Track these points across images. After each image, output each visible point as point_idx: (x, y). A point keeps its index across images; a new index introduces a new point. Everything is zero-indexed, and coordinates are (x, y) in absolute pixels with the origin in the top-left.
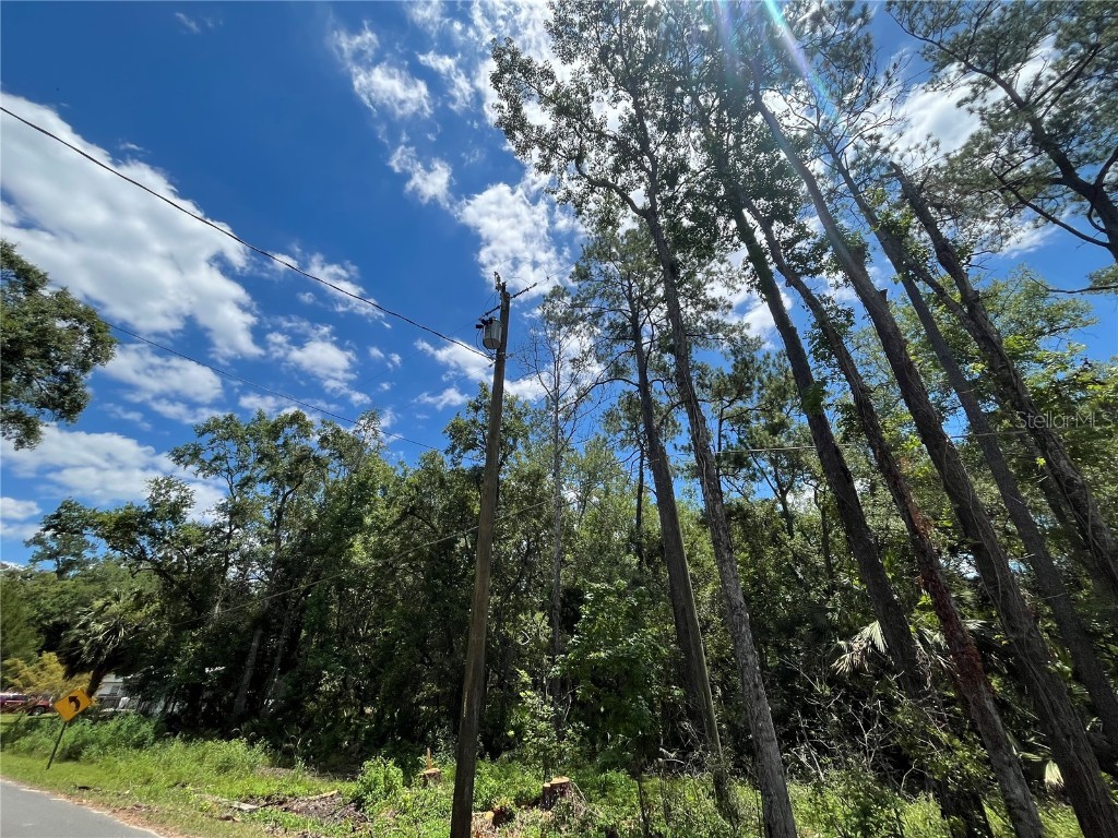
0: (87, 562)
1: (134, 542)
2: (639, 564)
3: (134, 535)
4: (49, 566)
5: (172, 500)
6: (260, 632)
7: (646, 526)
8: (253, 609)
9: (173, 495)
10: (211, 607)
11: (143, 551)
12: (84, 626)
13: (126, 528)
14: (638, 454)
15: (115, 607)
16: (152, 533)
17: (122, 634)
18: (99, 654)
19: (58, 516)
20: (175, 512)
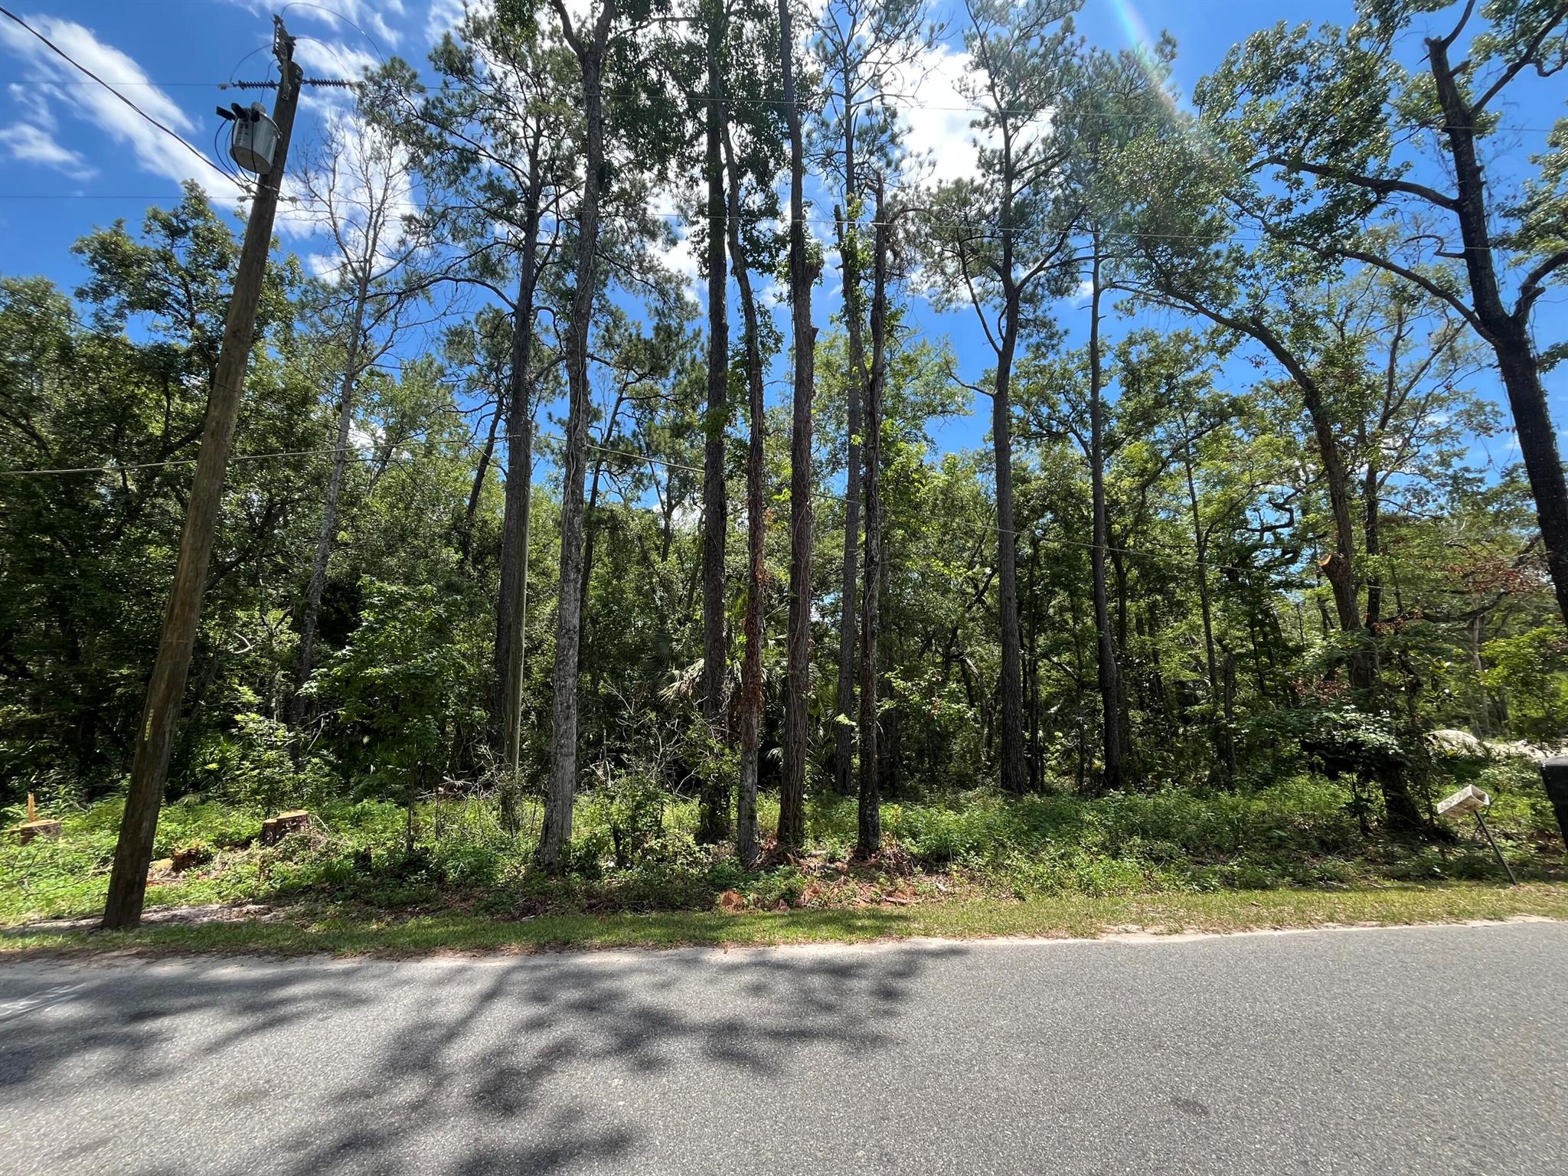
2: (461, 562)
7: (481, 513)
14: (493, 407)
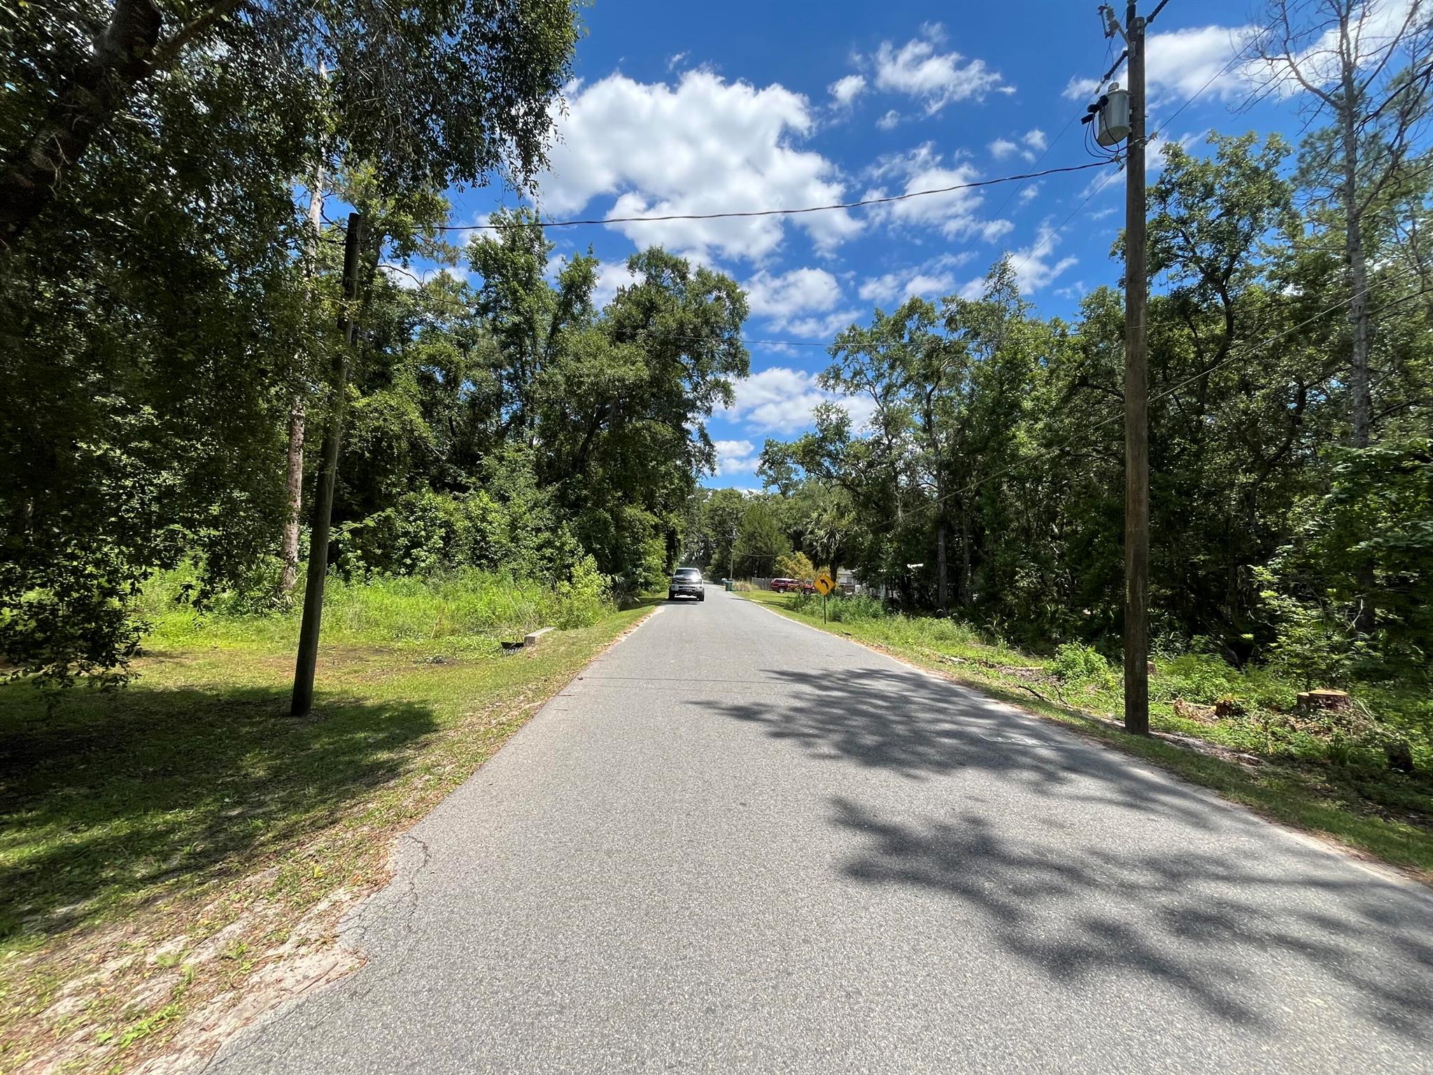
0: (797, 484)
1: (820, 464)
3: (818, 458)
4: (774, 489)
5: (834, 422)
6: (942, 532)
8: (932, 512)
9: (833, 417)
10: (895, 513)
11: (829, 471)
12: (812, 532)
13: (812, 453)
15: (826, 517)
16: (829, 455)
17: (838, 537)
18: (828, 553)
19: (766, 453)
20: (839, 431)
